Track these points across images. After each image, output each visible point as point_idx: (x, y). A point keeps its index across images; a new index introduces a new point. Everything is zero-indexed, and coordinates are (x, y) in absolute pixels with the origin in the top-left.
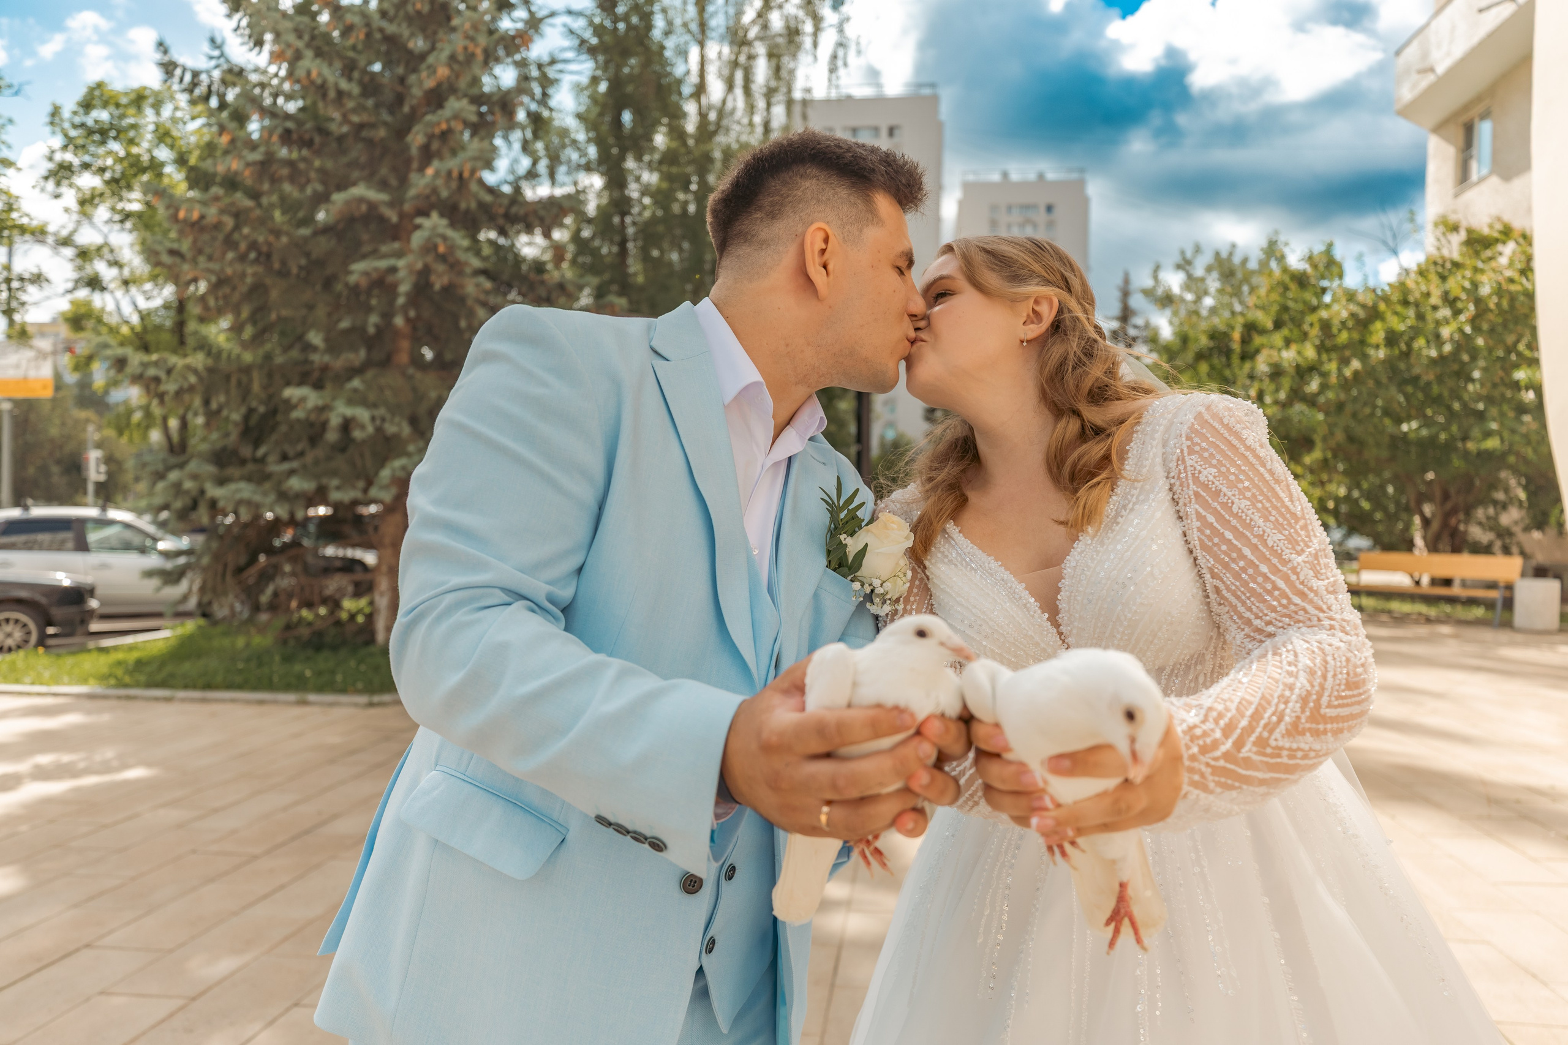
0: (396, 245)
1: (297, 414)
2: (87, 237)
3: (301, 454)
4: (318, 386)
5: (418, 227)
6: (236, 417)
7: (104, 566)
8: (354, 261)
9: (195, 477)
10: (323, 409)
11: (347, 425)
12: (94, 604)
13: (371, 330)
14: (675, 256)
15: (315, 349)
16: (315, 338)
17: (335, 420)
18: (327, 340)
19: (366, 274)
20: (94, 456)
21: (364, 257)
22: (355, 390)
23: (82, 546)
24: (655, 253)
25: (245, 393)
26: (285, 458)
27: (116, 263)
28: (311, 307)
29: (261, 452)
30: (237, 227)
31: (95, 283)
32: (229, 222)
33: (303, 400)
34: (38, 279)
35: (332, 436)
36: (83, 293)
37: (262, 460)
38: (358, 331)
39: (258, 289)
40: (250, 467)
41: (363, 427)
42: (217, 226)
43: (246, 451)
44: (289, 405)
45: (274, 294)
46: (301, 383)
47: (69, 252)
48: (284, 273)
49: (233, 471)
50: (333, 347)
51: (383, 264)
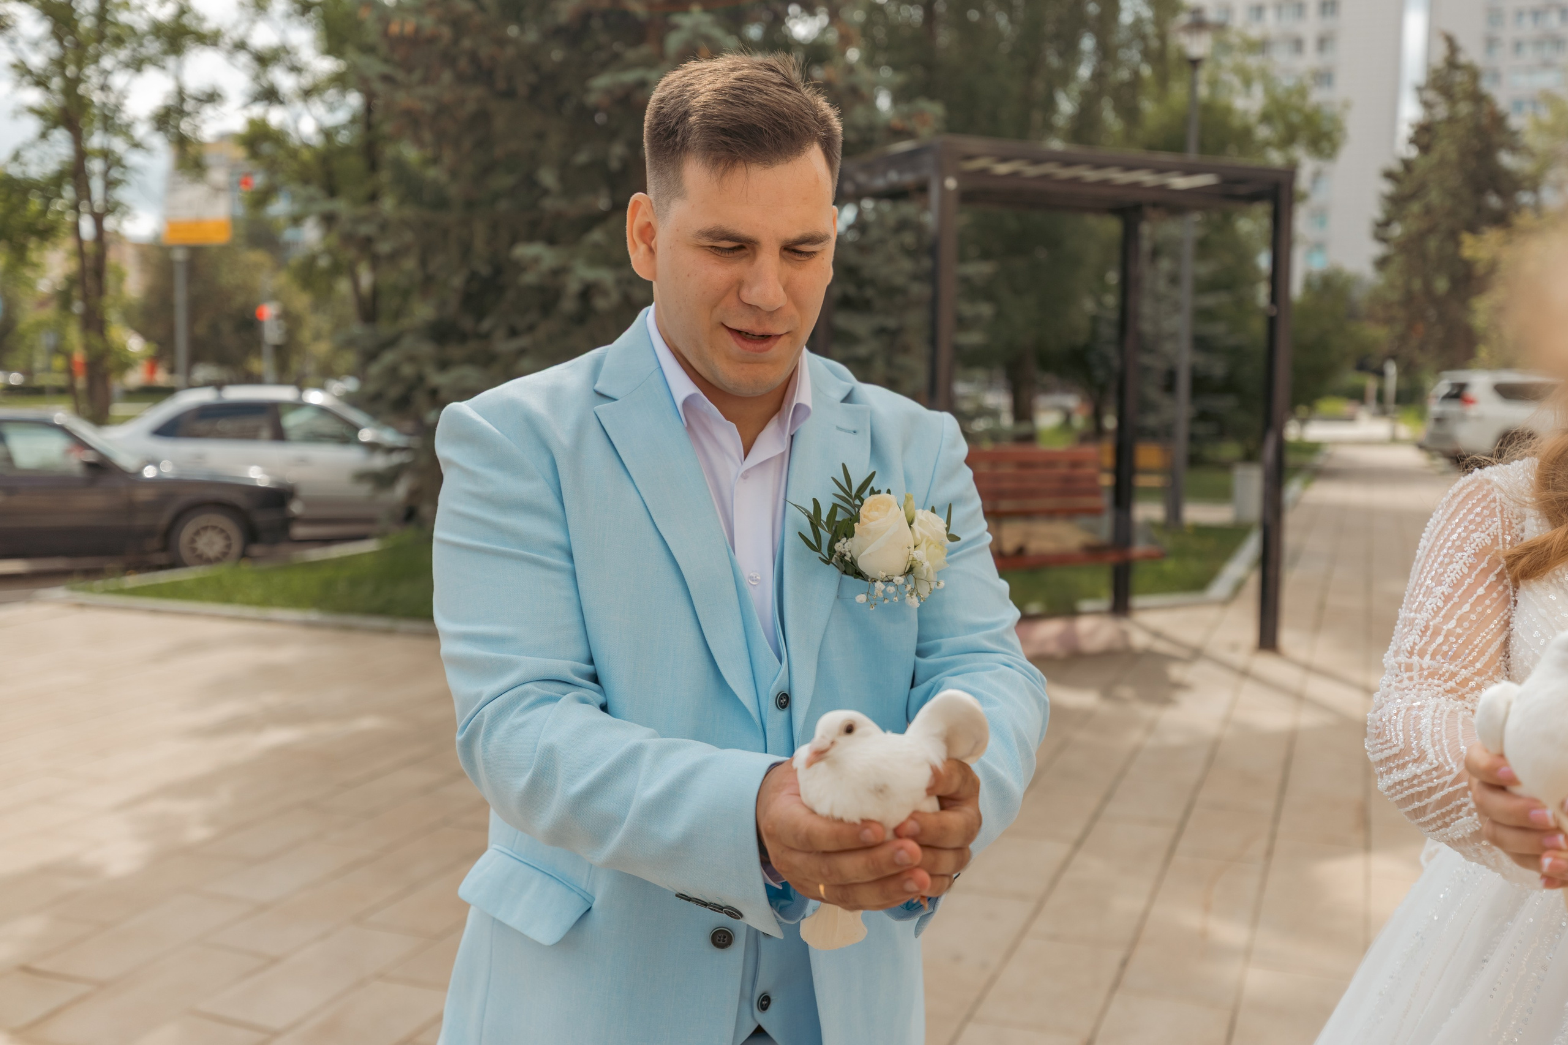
0: (646, 50)
1: (529, 278)
2: (263, 36)
3: (531, 328)
4: (551, 241)
5: (675, 27)
6: (457, 281)
7: (303, 461)
8: (593, 75)
9: (412, 359)
10: (558, 272)
11: (587, 292)
12: (296, 508)
13: (615, 164)
14: (1002, 20)
15: (546, 192)
16: (548, 177)
17: (573, 286)
18: (562, 179)
19: (608, 91)
20: (269, 311)
21: (604, 67)
22: (596, 246)
23: (279, 435)
24: (974, 15)
25: (466, 250)
26: (513, 333)
27: (296, 69)
28: (540, 136)
29: (486, 325)
30: (456, 41)
31: (270, 95)
32: (446, 32)
33: (536, 260)
34: (212, 97)
35: (569, 305)
36: (257, 111)
37: (486, 337)
38: (599, 165)
39: (482, 117)
40: (472, 346)
41: (605, 293)
42: (432, 40)
43: (467, 323)
44: (520, 267)
45: (500, 123)
46: (531, 239)
47: (243, 58)
48: (509, 94)
49: (455, 351)
50: (571, 186)
51: (630, 77)
